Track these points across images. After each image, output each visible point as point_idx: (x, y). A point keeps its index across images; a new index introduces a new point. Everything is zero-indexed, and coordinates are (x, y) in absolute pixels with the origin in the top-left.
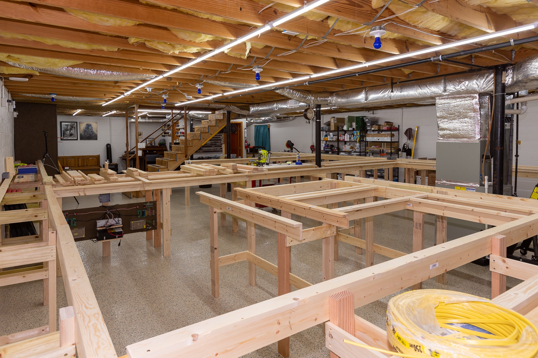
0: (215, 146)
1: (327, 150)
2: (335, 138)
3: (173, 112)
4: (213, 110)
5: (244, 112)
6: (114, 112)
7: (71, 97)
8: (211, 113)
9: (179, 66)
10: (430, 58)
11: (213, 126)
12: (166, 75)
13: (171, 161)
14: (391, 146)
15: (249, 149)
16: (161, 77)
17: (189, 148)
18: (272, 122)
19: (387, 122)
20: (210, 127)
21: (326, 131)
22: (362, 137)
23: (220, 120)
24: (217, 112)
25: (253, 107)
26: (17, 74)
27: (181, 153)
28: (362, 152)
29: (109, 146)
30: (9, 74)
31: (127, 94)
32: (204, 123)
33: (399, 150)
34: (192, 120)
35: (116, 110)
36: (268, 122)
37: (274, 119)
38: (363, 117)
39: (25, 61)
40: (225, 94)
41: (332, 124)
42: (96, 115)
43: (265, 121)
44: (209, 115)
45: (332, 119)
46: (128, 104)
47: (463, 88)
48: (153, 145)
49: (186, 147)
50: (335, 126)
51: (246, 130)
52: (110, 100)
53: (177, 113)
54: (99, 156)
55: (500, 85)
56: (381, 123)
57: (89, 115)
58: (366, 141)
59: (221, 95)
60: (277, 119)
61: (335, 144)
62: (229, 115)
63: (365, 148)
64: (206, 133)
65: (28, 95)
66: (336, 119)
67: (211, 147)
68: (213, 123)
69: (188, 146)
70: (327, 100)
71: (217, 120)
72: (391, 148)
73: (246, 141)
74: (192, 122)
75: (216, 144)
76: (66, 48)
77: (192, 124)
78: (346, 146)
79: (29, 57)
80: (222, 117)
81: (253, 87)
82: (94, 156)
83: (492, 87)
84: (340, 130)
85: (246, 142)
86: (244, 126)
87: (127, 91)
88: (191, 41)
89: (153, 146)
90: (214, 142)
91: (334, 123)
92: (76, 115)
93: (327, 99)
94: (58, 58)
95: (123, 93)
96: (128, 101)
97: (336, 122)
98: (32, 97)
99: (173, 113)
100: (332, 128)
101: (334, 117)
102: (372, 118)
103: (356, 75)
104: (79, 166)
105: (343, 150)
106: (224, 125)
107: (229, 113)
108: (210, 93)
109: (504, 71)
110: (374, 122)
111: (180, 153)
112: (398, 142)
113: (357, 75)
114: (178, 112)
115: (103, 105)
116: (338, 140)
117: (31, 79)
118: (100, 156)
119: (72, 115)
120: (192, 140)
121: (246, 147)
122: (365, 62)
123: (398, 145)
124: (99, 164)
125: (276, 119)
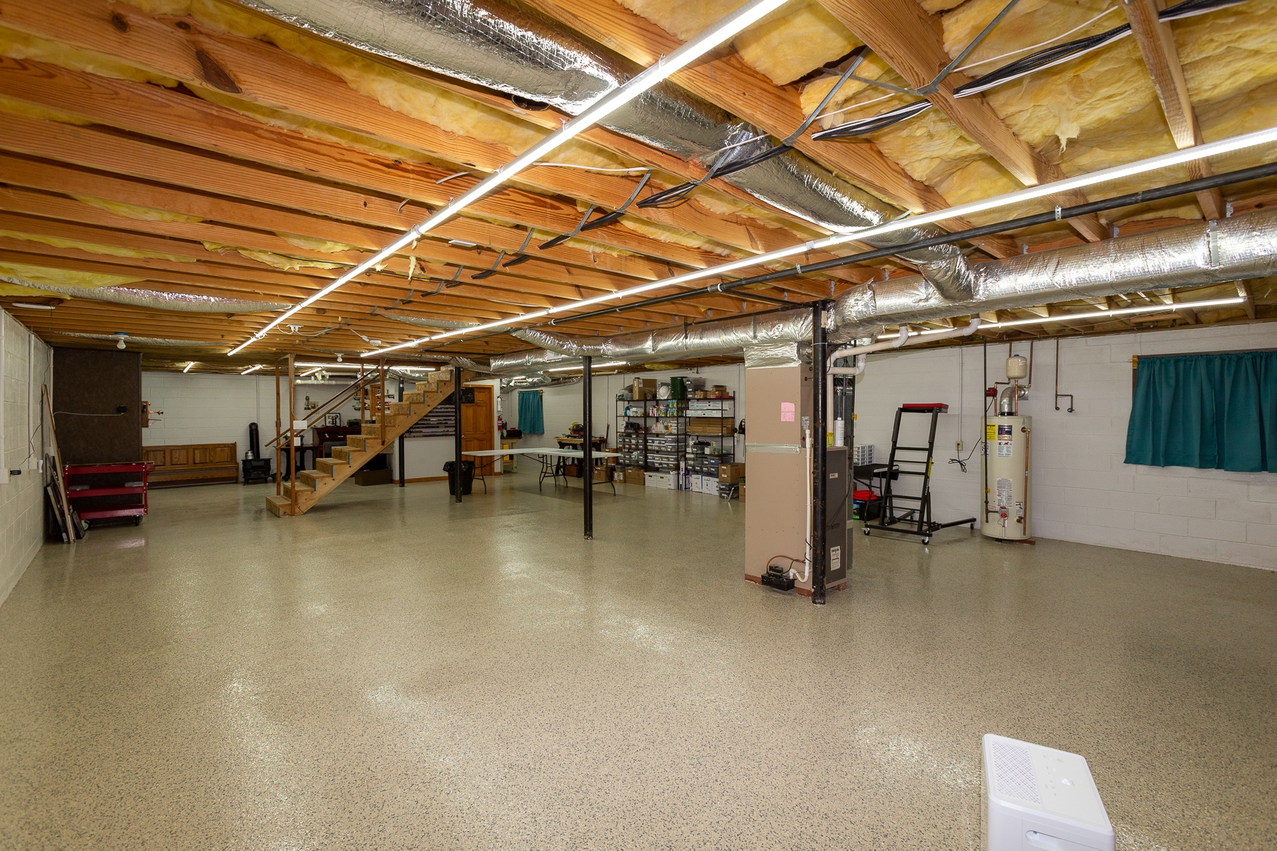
0: (445, 427)
1: (629, 431)
2: (640, 411)
3: (365, 367)
4: (438, 364)
5: (482, 369)
6: (258, 367)
7: (159, 340)
8: (434, 369)
9: (318, 290)
10: (706, 288)
11: (434, 392)
12: (305, 304)
13: (355, 451)
14: (722, 424)
15: (505, 432)
16: (298, 308)
17: (388, 429)
18: (546, 386)
19: (716, 386)
20: (426, 394)
21: (629, 401)
22: (680, 410)
23: (445, 382)
24: (443, 369)
25: (495, 360)
26: (25, 297)
27: (374, 438)
28: (681, 435)
29: (254, 427)
30: (7, 296)
31: (262, 334)
32: (419, 388)
33: (735, 430)
34: (402, 382)
35: (262, 364)
36: (539, 386)
37: (547, 380)
38: (682, 378)
39: (24, 275)
40: (434, 338)
41: (636, 390)
42: (228, 372)
43: (533, 385)
44: (429, 373)
45: (635, 382)
46: (275, 353)
47: (777, 333)
48: (338, 424)
49: (384, 427)
50: (640, 392)
51: (499, 399)
52: (238, 345)
53: (371, 369)
54: (235, 444)
55: (820, 331)
56: (709, 387)
57: (217, 373)
58: (686, 417)
59: (427, 339)
60: (553, 380)
61: (641, 422)
62: (458, 373)
63: (685, 429)
64: (420, 403)
65: (72, 334)
66: (641, 381)
67: (438, 427)
68: (434, 387)
69: (386, 426)
70: (599, 350)
71: (439, 382)
72: (722, 428)
73: (499, 417)
74: (401, 386)
75: (447, 423)
76: (95, 254)
77: (403, 388)
78: (658, 424)
79: (31, 267)
80: (448, 377)
81: (471, 326)
82: (225, 445)
83: (811, 334)
84: (649, 398)
85: (500, 419)
86: (497, 392)
87: (259, 330)
88: (313, 250)
89: (338, 426)
90: (444, 420)
91: (639, 388)
92: (189, 372)
93: (598, 347)
94: (88, 270)
95: (253, 335)
96: (272, 347)
97: (641, 386)
98: (81, 337)
99: (364, 370)
100: (636, 397)
101: (639, 378)
102: (696, 380)
103: (616, 311)
104: (195, 463)
105: (654, 432)
106: (451, 389)
107: (458, 369)
108: (410, 336)
109: (824, 310)
110: (699, 386)
111: (372, 438)
112: (734, 418)
113: (618, 310)
114: (374, 367)
115: (229, 354)
116: (646, 415)
117: (61, 305)
118: (238, 444)
119: (182, 371)
120: (395, 415)
121: (500, 428)
122: (615, 290)
123: (733, 424)
124: (236, 459)
125: (550, 380)
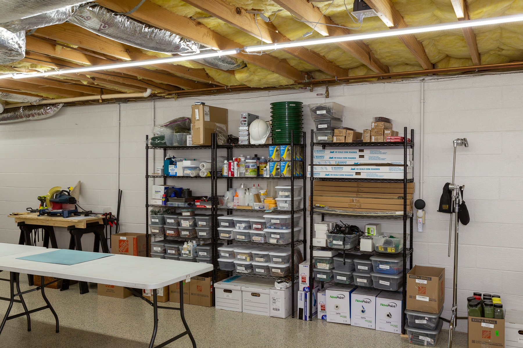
19: (370, 120)
22: (296, 164)
45: (197, 111)
58: (312, 178)
78: (244, 191)
102: (323, 109)
105: (232, 206)
110: (332, 119)
116: (214, 175)
